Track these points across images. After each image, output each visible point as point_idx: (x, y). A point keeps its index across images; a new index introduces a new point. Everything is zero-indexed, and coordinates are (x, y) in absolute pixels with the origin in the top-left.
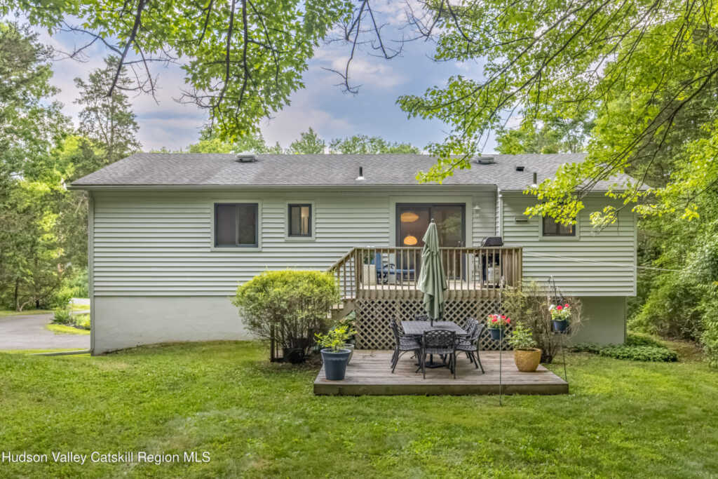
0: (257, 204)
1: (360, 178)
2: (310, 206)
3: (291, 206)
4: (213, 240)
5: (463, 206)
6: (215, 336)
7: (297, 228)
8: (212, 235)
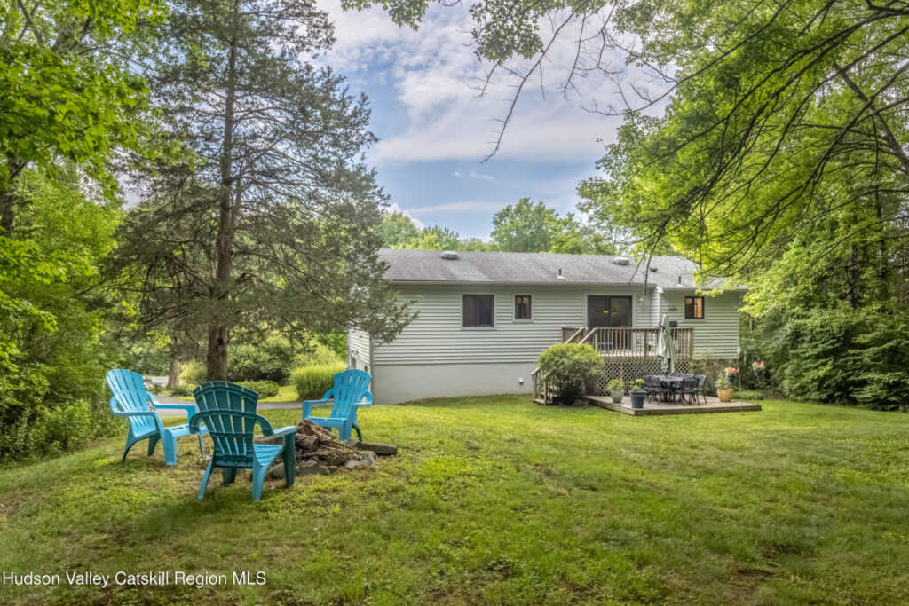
0: (493, 296)
1: (560, 277)
2: (529, 297)
3: (517, 297)
4: (462, 322)
5: (630, 298)
6: (462, 393)
7: (523, 312)
8: (462, 318)
